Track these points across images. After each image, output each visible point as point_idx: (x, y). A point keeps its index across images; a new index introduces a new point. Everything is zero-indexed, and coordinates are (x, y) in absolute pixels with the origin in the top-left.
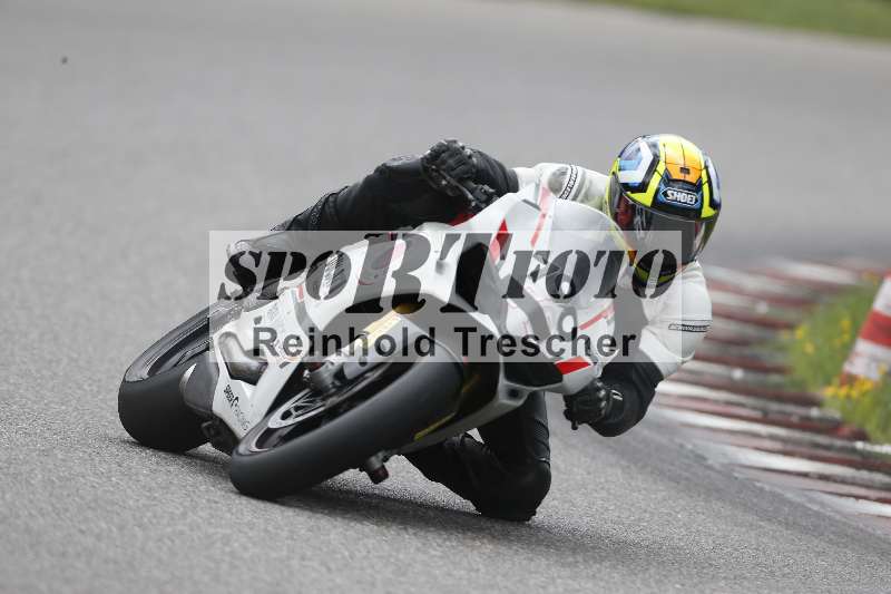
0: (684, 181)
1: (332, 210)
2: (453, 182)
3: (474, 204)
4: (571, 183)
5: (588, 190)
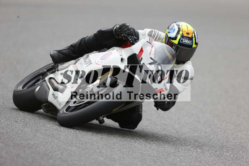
0: (188, 37)
1: (84, 43)
2: (126, 35)
3: (131, 42)
4: (155, 34)
5: (160, 37)
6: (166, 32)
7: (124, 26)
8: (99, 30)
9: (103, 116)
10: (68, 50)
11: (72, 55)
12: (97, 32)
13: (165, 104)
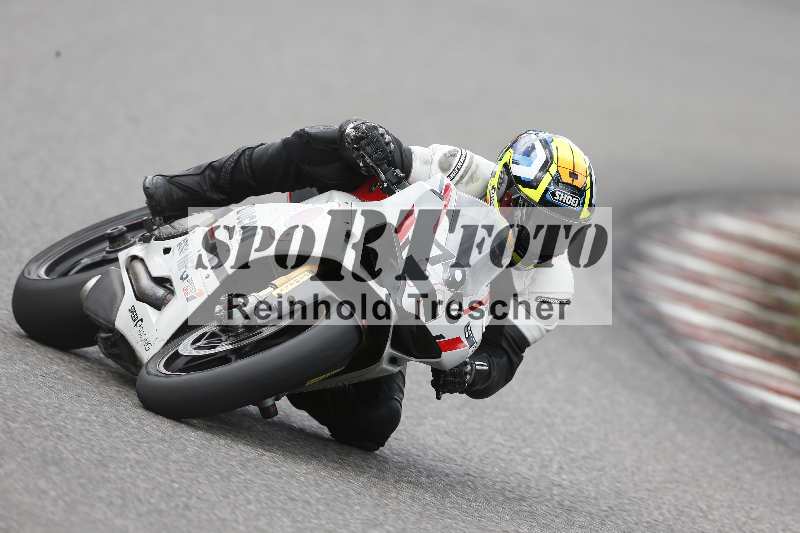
0: (572, 185)
2: (371, 163)
3: (386, 185)
4: (460, 164)
5: (475, 172)
6: (506, 159)
8: (298, 129)
9: (274, 397)
10: (197, 178)
11: (208, 194)
12: (293, 135)
13: (464, 382)
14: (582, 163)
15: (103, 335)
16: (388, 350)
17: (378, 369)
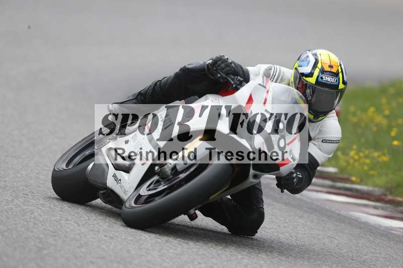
0: (330, 72)
1: (159, 89)
2: (224, 75)
3: (234, 86)
4: (275, 73)
5: (283, 76)
6: (295, 66)
7: (219, 61)
8: (182, 67)
9: (194, 208)
10: (135, 101)
12: (180, 70)
13: (294, 183)
14: (335, 59)
15: (102, 192)
16: (252, 172)
17: (248, 182)
